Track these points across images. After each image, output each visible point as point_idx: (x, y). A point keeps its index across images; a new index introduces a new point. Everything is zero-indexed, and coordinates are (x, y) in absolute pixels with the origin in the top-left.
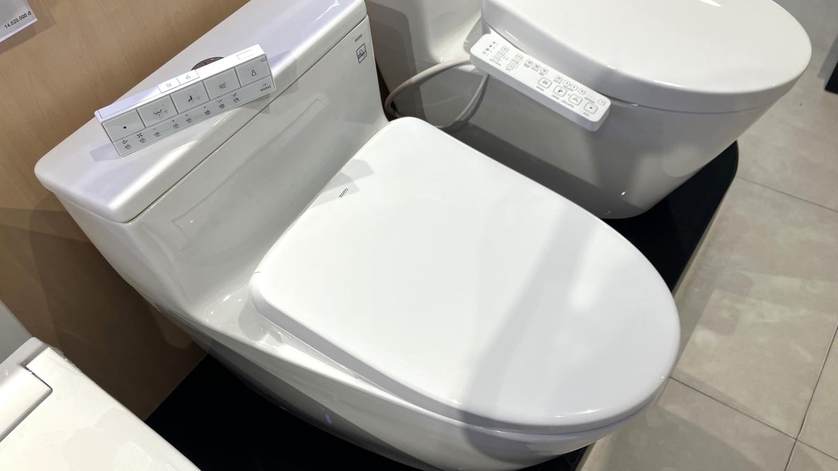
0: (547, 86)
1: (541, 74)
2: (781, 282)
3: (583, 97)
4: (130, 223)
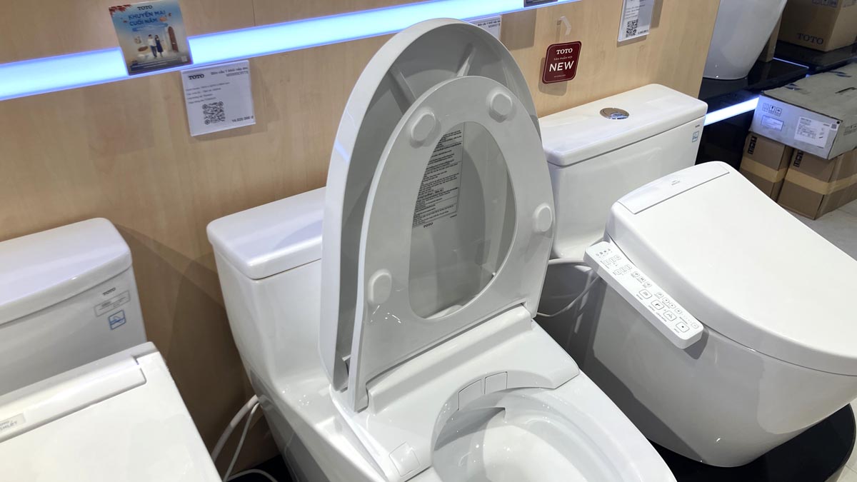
0: (646, 297)
1: (644, 286)
3: (678, 316)
4: (257, 282)
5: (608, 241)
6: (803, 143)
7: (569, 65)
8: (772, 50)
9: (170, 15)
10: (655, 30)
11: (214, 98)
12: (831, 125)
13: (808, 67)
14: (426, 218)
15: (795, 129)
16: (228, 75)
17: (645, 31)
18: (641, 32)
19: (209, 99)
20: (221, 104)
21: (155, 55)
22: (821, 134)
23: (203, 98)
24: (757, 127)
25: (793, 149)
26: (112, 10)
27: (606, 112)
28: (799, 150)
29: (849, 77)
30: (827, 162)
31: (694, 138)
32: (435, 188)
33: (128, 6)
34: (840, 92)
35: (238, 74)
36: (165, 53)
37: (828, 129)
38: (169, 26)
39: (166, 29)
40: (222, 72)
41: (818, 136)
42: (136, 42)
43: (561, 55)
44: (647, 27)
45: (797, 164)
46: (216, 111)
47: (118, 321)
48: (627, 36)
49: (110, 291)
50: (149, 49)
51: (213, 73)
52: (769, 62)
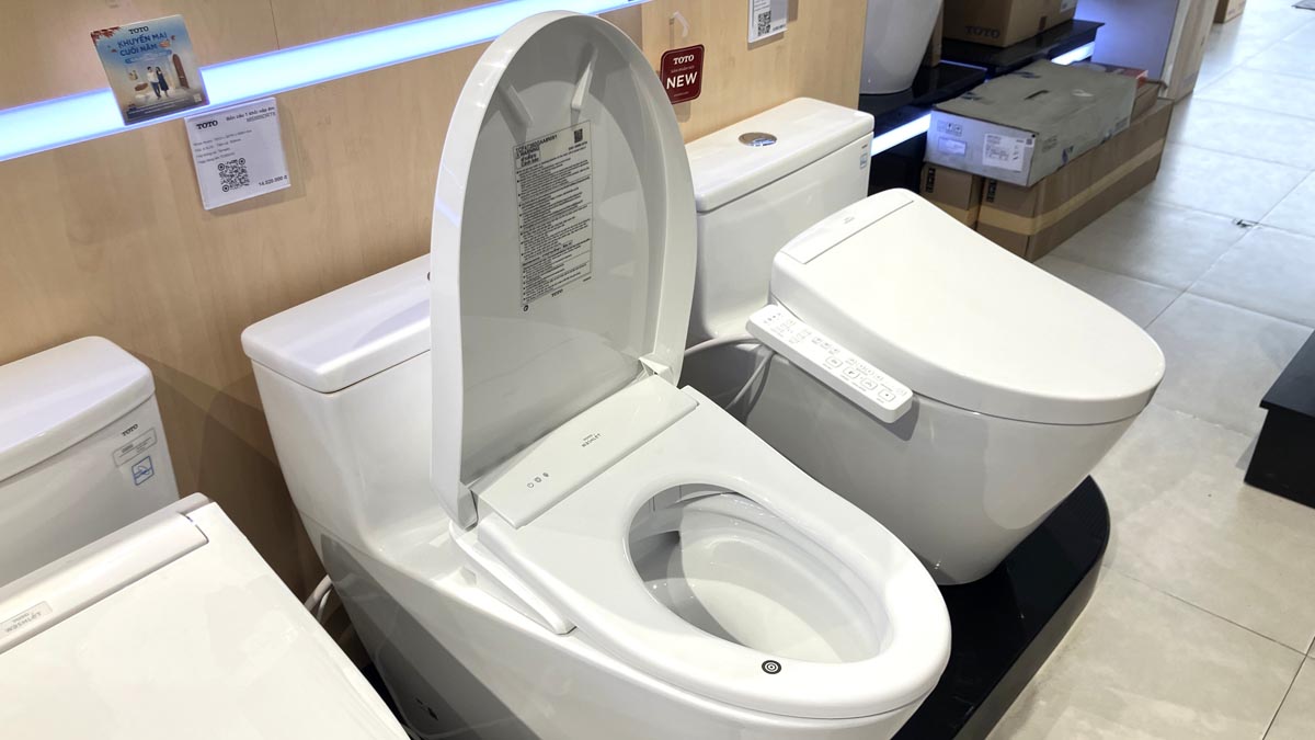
0: (836, 365)
1: (830, 352)
2: (1167, 710)
3: (879, 383)
4: (332, 395)
5: (775, 304)
6: (995, 168)
7: (691, 79)
8: (938, 50)
9: (173, 38)
10: (793, 24)
11: (233, 154)
12: (1025, 140)
13: (985, 69)
14: (554, 282)
15: (982, 151)
16: (248, 120)
17: (781, 27)
18: (777, 28)
19: (226, 155)
20: (242, 161)
21: (158, 95)
22: (1015, 153)
23: (218, 154)
24: (934, 154)
25: (983, 179)
26: (95, 36)
27: (746, 139)
28: (991, 179)
29: (1038, 77)
30: (1027, 190)
31: (863, 162)
32: (563, 241)
33: (116, 28)
34: (1030, 97)
35: (261, 117)
36: (171, 91)
37: (1023, 145)
38: (174, 53)
39: (170, 57)
40: (241, 116)
41: (1012, 157)
42: (131, 79)
43: (679, 66)
44: (784, 21)
45: (991, 199)
46: (236, 171)
47: (144, 473)
48: (759, 34)
49: (131, 429)
50: (150, 86)
51: (228, 119)
52: (935, 67)
